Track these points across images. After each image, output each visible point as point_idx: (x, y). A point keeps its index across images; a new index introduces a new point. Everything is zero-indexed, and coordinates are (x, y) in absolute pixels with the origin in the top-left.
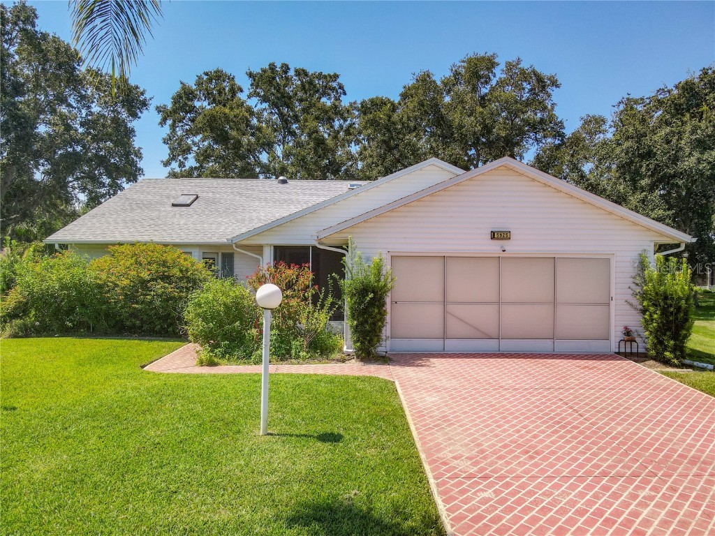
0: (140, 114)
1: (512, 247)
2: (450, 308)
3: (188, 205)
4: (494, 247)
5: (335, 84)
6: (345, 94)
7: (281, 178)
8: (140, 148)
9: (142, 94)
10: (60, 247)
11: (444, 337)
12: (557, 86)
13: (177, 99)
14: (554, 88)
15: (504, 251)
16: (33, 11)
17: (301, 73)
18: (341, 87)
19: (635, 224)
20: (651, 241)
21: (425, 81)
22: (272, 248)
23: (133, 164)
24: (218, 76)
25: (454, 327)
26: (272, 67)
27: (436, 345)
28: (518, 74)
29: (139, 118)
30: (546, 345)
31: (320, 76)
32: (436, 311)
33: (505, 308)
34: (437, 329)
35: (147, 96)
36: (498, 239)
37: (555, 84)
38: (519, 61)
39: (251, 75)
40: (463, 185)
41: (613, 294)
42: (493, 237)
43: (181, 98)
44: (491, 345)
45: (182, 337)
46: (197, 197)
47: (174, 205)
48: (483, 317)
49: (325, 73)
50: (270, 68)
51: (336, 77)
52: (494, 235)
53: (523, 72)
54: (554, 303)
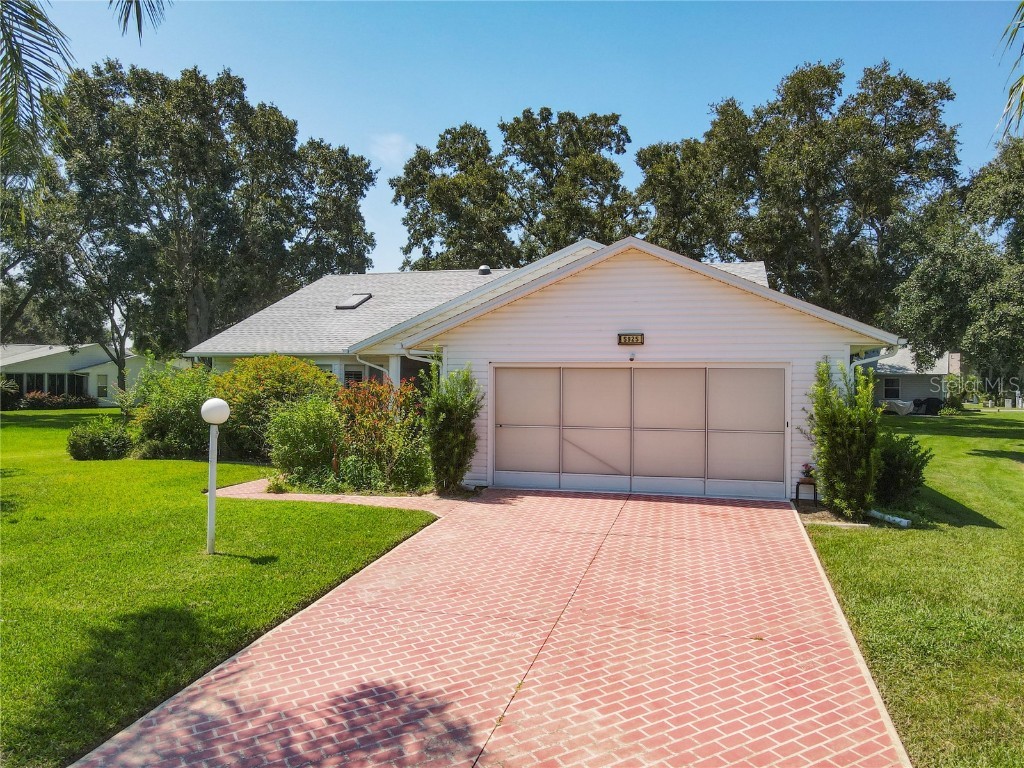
0: (365, 192)
1: (644, 355)
2: (569, 434)
3: (353, 308)
4: (621, 355)
5: (614, 129)
6: (629, 141)
7: (482, 267)
8: (372, 234)
9: (367, 166)
10: (199, 360)
11: (561, 470)
12: (950, 98)
13: (410, 168)
14: (945, 101)
15: (632, 360)
16: (240, 81)
17: (567, 118)
18: (624, 131)
19: (822, 320)
20: (846, 344)
21: (729, 113)
22: (399, 359)
23: (361, 255)
24: (468, 132)
25: (573, 457)
26: (528, 114)
27: (551, 479)
28: (883, 87)
29: (365, 196)
30: (694, 486)
31: (594, 118)
32: (550, 438)
33: (638, 434)
34: (552, 460)
35: (372, 168)
36: (625, 344)
37: (945, 93)
38: (885, 66)
39: (503, 127)
40: (582, 276)
41: (788, 419)
42: (620, 343)
43: (415, 166)
44: (621, 483)
45: (265, 461)
46: (370, 297)
47: (338, 308)
48: (611, 445)
49: (600, 114)
50: (525, 117)
51: (615, 119)
52: (620, 339)
53: (890, 82)
54: (706, 430)
